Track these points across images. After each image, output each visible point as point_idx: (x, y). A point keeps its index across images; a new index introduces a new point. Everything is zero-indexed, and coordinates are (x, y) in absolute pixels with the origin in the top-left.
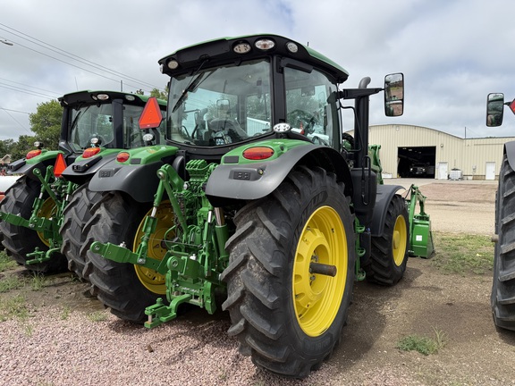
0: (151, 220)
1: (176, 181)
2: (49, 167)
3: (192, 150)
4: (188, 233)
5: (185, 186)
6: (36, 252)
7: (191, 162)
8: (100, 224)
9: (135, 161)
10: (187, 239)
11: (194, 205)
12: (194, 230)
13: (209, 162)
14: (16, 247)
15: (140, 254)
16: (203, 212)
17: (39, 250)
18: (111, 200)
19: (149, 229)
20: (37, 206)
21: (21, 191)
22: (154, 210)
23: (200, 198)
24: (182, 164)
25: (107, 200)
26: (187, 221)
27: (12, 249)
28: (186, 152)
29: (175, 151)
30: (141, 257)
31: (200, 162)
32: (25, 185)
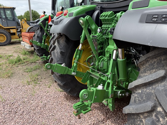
0: (79, 51)
1: (93, 27)
2: (47, 22)
3: (105, 6)
4: (99, 62)
5: (99, 30)
6: (44, 56)
7: (104, 14)
8: (55, 51)
9: (71, 15)
10: (98, 65)
11: (104, 43)
12: (103, 60)
13: (116, 12)
14: (39, 53)
15: (73, 70)
16: (109, 48)
17: (45, 56)
18: (61, 38)
19: (78, 56)
20: (44, 38)
21: (39, 32)
22: (81, 45)
23: (108, 39)
24: (98, 15)
25: (59, 38)
26: (99, 53)
27: (38, 54)
28: (101, 7)
29: (94, 7)
30: (74, 72)
31: (109, 13)
32: (40, 29)
